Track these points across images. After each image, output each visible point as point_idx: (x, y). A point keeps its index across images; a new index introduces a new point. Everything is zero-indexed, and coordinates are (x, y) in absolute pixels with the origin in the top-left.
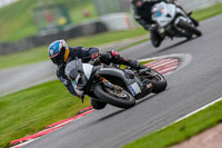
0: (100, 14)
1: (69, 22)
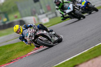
0: (22, 17)
1: (8, 20)
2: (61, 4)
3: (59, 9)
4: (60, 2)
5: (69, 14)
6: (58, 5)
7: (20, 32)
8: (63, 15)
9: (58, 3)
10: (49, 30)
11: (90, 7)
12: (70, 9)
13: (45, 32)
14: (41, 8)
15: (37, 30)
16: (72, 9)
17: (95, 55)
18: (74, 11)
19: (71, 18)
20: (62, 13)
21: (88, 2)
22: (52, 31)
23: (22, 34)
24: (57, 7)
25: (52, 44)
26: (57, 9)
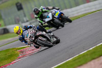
2: (40, 13)
3: (38, 17)
4: (40, 11)
5: (48, 22)
6: (37, 14)
7: (20, 33)
8: (41, 23)
9: (37, 12)
10: (47, 31)
11: (64, 18)
12: (49, 17)
13: (44, 33)
14: (25, 16)
15: (37, 31)
16: (51, 18)
17: (79, 64)
18: (53, 20)
19: (49, 27)
20: (41, 22)
21: (62, 13)
22: (50, 32)
23: (22, 35)
24: (36, 16)
25: (51, 44)
26: (36, 18)
